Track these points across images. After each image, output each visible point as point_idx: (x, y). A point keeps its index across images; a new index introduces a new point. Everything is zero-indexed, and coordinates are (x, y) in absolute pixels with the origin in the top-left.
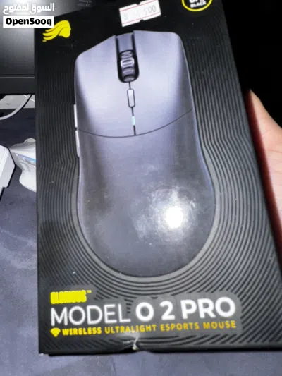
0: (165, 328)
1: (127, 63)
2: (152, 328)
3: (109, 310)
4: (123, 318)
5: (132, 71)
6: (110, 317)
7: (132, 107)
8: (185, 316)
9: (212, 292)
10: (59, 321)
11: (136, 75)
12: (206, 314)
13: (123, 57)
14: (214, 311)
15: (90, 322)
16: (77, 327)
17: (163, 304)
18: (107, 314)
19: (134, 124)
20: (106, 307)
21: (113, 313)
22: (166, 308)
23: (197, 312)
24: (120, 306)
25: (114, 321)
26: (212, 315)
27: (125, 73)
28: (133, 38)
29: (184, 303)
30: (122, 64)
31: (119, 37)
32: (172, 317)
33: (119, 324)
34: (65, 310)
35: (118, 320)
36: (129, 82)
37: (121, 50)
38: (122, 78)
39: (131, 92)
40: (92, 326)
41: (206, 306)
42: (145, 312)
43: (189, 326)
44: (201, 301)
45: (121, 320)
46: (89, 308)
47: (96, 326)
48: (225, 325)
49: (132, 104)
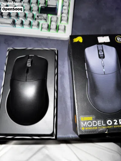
0: (115, 127)
2: (111, 127)
4: (104, 124)
5: (103, 56)
6: (100, 124)
7: (103, 66)
8: (120, 124)
11: (104, 57)
13: (99, 51)
15: (94, 126)
16: (90, 127)
19: (104, 71)
20: (98, 121)
21: (100, 123)
22: (115, 121)
24: (102, 121)
25: (101, 125)
28: (102, 46)
29: (120, 120)
30: (100, 53)
31: (98, 45)
32: (117, 124)
34: (86, 122)
35: (102, 125)
36: (102, 59)
37: (99, 49)
38: (100, 57)
39: (102, 62)
40: (94, 127)
42: (110, 123)
45: (103, 125)
46: (93, 122)
47: (96, 127)
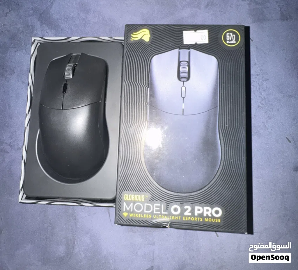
0: (185, 219)
1: (184, 69)
2: (178, 218)
3: (157, 207)
4: (164, 212)
5: (186, 75)
6: (157, 211)
7: (183, 98)
8: (196, 214)
9: (212, 205)
10: (128, 209)
11: (188, 78)
12: (207, 215)
13: (181, 65)
14: (211, 214)
15: (145, 212)
16: (138, 213)
17: (186, 207)
18: (155, 208)
19: (183, 108)
20: (155, 205)
21: (159, 209)
22: (187, 209)
23: (203, 213)
24: (163, 205)
25: (159, 213)
26: (210, 215)
27: (182, 75)
28: (189, 52)
29: (197, 208)
30: (181, 69)
31: (181, 50)
32: (190, 214)
33: (161, 214)
34: (132, 204)
35: (161, 212)
36: (184, 82)
37: (181, 60)
38: (179, 78)
39: (184, 88)
40: (146, 214)
41: (208, 210)
42: (176, 210)
43: (197, 219)
44: (206, 208)
46: (146, 204)
47: (149, 214)
48: (215, 220)
49: (183, 96)
